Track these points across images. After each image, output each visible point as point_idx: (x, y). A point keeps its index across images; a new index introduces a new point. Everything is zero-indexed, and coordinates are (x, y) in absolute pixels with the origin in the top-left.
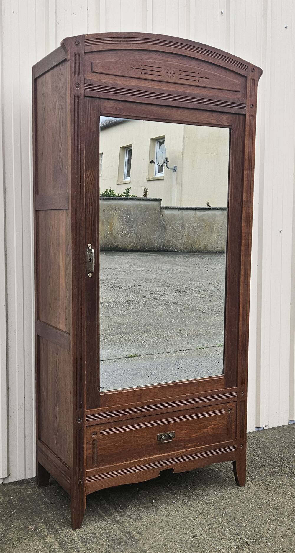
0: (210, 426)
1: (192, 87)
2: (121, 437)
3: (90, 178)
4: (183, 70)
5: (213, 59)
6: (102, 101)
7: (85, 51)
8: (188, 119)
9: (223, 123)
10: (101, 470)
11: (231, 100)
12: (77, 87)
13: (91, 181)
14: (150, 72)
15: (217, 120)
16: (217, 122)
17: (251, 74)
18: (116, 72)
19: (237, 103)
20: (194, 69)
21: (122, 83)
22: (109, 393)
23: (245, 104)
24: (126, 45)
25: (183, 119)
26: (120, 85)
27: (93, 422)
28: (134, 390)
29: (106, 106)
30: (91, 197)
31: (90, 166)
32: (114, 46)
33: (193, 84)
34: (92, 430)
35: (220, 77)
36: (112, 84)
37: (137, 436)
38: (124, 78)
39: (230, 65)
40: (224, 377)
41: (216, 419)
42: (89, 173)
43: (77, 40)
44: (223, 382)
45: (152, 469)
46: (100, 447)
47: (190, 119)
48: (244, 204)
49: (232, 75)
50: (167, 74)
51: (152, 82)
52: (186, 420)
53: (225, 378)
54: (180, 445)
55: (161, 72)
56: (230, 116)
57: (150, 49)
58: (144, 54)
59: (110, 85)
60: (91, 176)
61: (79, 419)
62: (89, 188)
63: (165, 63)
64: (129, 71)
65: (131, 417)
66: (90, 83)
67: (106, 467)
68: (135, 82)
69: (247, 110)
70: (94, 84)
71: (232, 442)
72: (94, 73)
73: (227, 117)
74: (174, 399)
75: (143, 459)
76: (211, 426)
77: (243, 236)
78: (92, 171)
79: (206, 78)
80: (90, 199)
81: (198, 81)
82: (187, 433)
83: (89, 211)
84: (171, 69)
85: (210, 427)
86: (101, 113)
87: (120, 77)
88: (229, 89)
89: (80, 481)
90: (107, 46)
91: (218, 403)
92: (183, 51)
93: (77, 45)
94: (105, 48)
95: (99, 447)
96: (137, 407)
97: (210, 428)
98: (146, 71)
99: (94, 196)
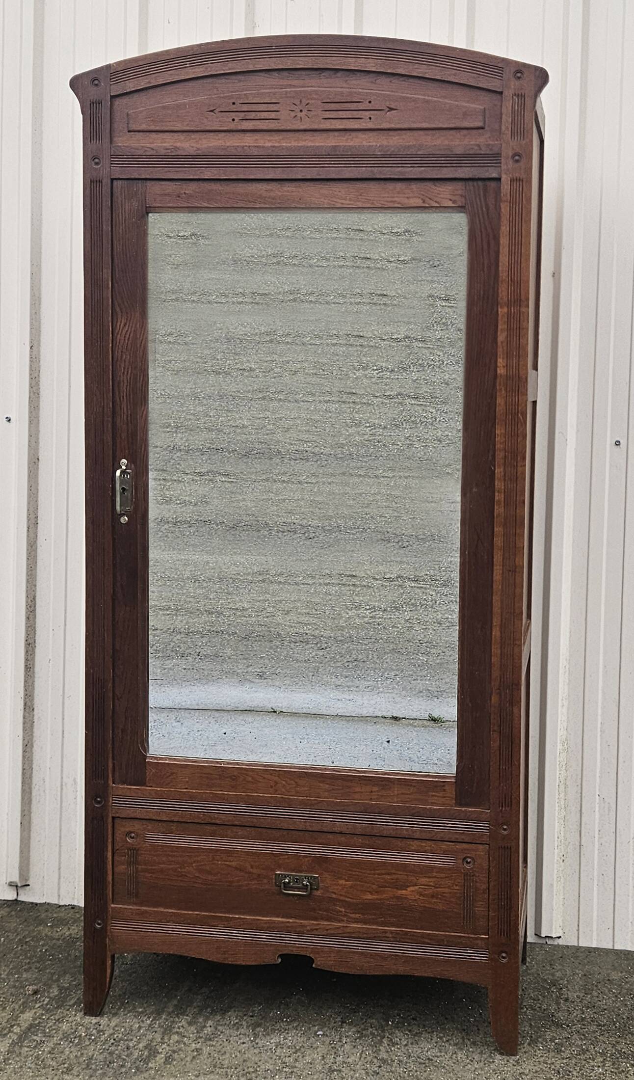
0: (413, 886)
1: (354, 134)
2: (190, 857)
3: (124, 332)
4: (329, 101)
5: (405, 67)
6: (149, 183)
7: (112, 95)
8: (348, 202)
9: (438, 203)
10: (143, 913)
11: (459, 151)
12: (97, 164)
13: (127, 338)
14: (252, 115)
15: (422, 197)
16: (424, 202)
17: (514, 84)
18: (178, 125)
19: (475, 155)
20: (359, 93)
21: (188, 145)
22: (166, 760)
23: (499, 155)
24: (197, 70)
25: (334, 203)
26: (184, 149)
27: (128, 811)
28: (223, 765)
29: (158, 192)
30: (126, 370)
31: (124, 310)
32: (171, 75)
33: (356, 126)
34: (128, 827)
35: (427, 102)
36: (167, 149)
37: (228, 863)
38: (195, 134)
39: (454, 72)
40: (453, 780)
41: (430, 875)
42: (122, 323)
43: (96, 76)
44: (451, 792)
45: (258, 944)
46: (143, 867)
47: (352, 202)
48: (500, 384)
49: (459, 92)
50: (293, 114)
51: (259, 135)
52: (349, 857)
53: (455, 782)
54: (332, 910)
55: (277, 111)
56: (459, 185)
57: (251, 68)
58: (240, 81)
59: (163, 152)
60: (126, 329)
61: (99, 799)
62: (122, 352)
63: (286, 92)
64: (205, 119)
65: (210, 820)
66: (120, 154)
67: (155, 909)
68: (219, 139)
69: (504, 167)
70: (130, 154)
71: (476, 939)
72: (132, 133)
73: (450, 188)
74: (316, 804)
75: (237, 916)
76: (417, 887)
77: (500, 457)
78: (129, 319)
79: (391, 109)
80: (124, 373)
81: (370, 118)
82: (351, 887)
83: (123, 397)
84: (301, 101)
85: (412, 888)
86: (146, 207)
87: (187, 134)
88: (453, 126)
89: (99, 922)
90: (155, 77)
91: (432, 837)
92: (327, 61)
93: (96, 85)
94: (152, 81)
95: (141, 865)
96: (224, 801)
97: (413, 891)
98: (242, 115)
99: (132, 368)
